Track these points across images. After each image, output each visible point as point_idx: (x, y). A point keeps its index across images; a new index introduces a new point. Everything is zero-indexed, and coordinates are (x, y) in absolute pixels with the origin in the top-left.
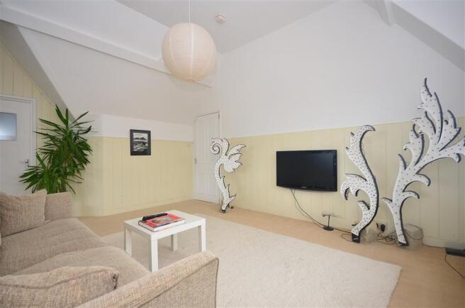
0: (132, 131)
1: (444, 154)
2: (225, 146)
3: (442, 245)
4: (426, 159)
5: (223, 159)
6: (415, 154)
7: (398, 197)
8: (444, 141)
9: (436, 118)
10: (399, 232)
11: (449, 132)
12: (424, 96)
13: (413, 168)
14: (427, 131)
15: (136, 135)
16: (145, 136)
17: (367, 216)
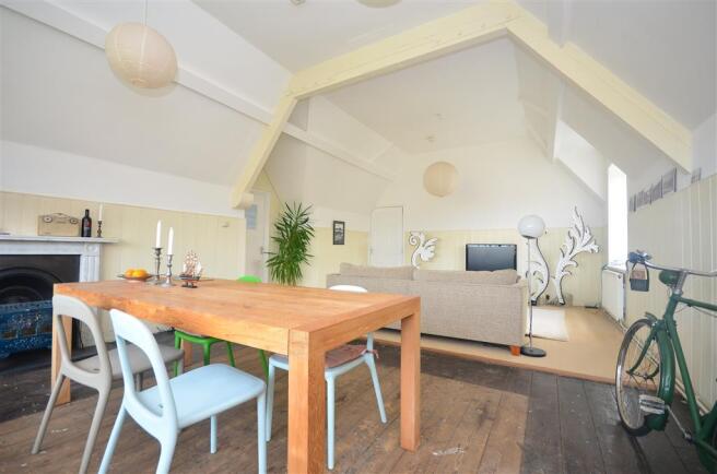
0: (335, 222)
1: (586, 249)
2: (422, 238)
3: (583, 305)
4: (575, 252)
5: (421, 250)
6: (569, 248)
7: (558, 275)
8: (585, 242)
9: (581, 229)
10: (560, 296)
11: (587, 237)
12: (574, 216)
13: (568, 257)
14: (577, 236)
15: (337, 226)
16: (341, 226)
17: (541, 287)
